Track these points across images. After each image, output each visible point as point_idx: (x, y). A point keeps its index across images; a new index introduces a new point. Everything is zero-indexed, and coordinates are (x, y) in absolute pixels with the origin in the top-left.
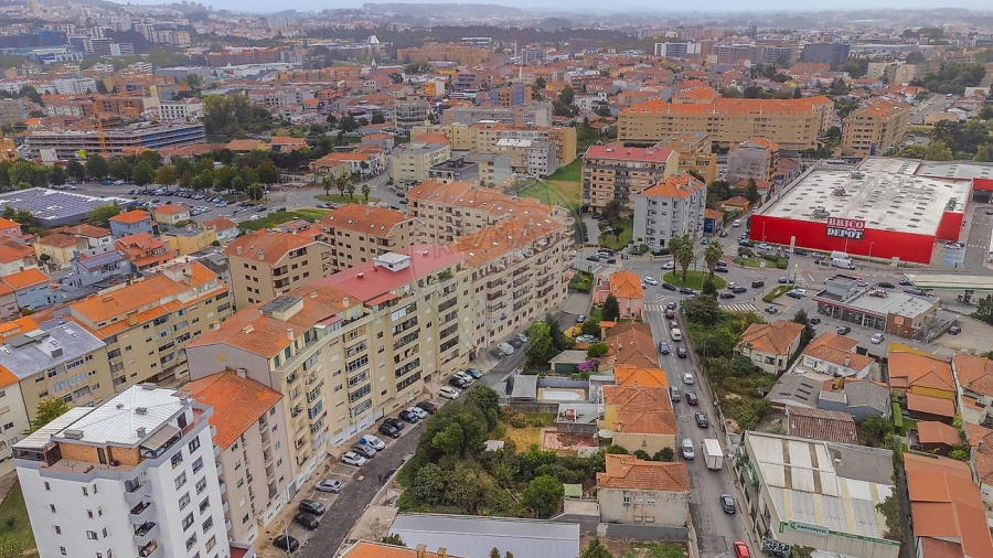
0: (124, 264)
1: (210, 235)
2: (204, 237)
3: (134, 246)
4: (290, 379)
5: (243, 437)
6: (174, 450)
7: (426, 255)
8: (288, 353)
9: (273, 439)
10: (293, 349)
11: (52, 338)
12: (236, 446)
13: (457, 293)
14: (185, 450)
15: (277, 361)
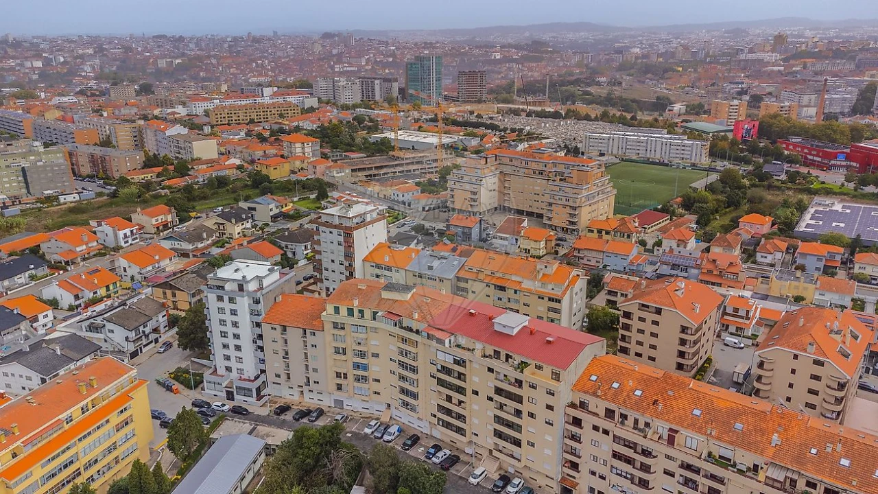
0: (695, 272)
1: (805, 288)
2: (796, 288)
3: (714, 261)
4: (335, 326)
5: (284, 329)
6: (220, 292)
7: (549, 342)
8: (350, 312)
9: (310, 351)
10: (356, 313)
11: (444, 261)
12: (275, 329)
13: (524, 392)
14: (226, 298)
15: (337, 310)
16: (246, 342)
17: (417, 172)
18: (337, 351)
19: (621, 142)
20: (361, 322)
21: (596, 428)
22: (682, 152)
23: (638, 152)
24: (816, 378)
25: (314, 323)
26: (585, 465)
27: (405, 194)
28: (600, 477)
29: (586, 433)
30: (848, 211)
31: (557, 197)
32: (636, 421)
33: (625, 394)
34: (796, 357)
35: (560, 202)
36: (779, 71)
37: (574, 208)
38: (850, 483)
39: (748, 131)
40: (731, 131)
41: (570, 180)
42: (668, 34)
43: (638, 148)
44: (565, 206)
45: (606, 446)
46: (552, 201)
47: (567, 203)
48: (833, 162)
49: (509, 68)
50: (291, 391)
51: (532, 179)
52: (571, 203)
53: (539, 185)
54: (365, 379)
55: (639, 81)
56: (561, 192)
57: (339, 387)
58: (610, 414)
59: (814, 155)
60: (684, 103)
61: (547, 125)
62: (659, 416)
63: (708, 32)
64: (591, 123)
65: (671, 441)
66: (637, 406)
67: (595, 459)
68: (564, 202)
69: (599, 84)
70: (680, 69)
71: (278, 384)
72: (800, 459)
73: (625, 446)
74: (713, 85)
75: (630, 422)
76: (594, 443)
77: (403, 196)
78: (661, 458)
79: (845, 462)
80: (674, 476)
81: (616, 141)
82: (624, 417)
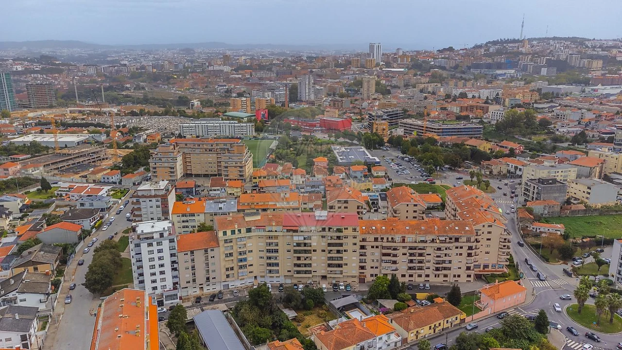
0: (322, 187)
1: (369, 185)
2: (366, 185)
3: (330, 180)
4: (226, 241)
5: (192, 252)
6: (149, 241)
7: (343, 218)
8: (233, 232)
9: (211, 261)
10: (237, 232)
11: (225, 203)
12: (187, 254)
13: (343, 241)
14: (155, 244)
15: (225, 233)
16: (168, 268)
17: (84, 163)
18: (227, 256)
19: (204, 128)
20: (240, 236)
21: (373, 247)
22: (242, 130)
23: (215, 133)
24: (415, 211)
25: (210, 244)
26: (368, 265)
27: (113, 177)
28: (376, 268)
29: (369, 251)
30: (349, 150)
31: (230, 163)
32: (388, 239)
33: (379, 230)
34: (408, 205)
35: (232, 165)
36: (239, 78)
37: (241, 167)
38: (462, 233)
39: (263, 115)
40: (255, 116)
41: (232, 152)
42: (142, 51)
43: (215, 130)
44: (235, 167)
45: (377, 253)
46: (226, 165)
47: (236, 165)
48: (315, 128)
49: (34, 78)
50: (195, 290)
51: (205, 155)
52: (239, 164)
53: (212, 158)
54: (245, 266)
55: (155, 86)
56: (230, 160)
57: (228, 276)
58: (376, 239)
59: (305, 126)
60: (197, 100)
61: (133, 121)
62: (397, 233)
63: (169, 49)
64: (160, 117)
65: (404, 241)
66: (386, 232)
67: (373, 261)
68: (234, 165)
69: (127, 89)
70: (176, 77)
71: (186, 288)
72: (445, 232)
73: (388, 249)
74: (206, 87)
75: (385, 240)
76: (373, 254)
77: (112, 178)
78: (401, 249)
79: (457, 228)
80: (406, 255)
81: (200, 127)
82: (382, 239)
